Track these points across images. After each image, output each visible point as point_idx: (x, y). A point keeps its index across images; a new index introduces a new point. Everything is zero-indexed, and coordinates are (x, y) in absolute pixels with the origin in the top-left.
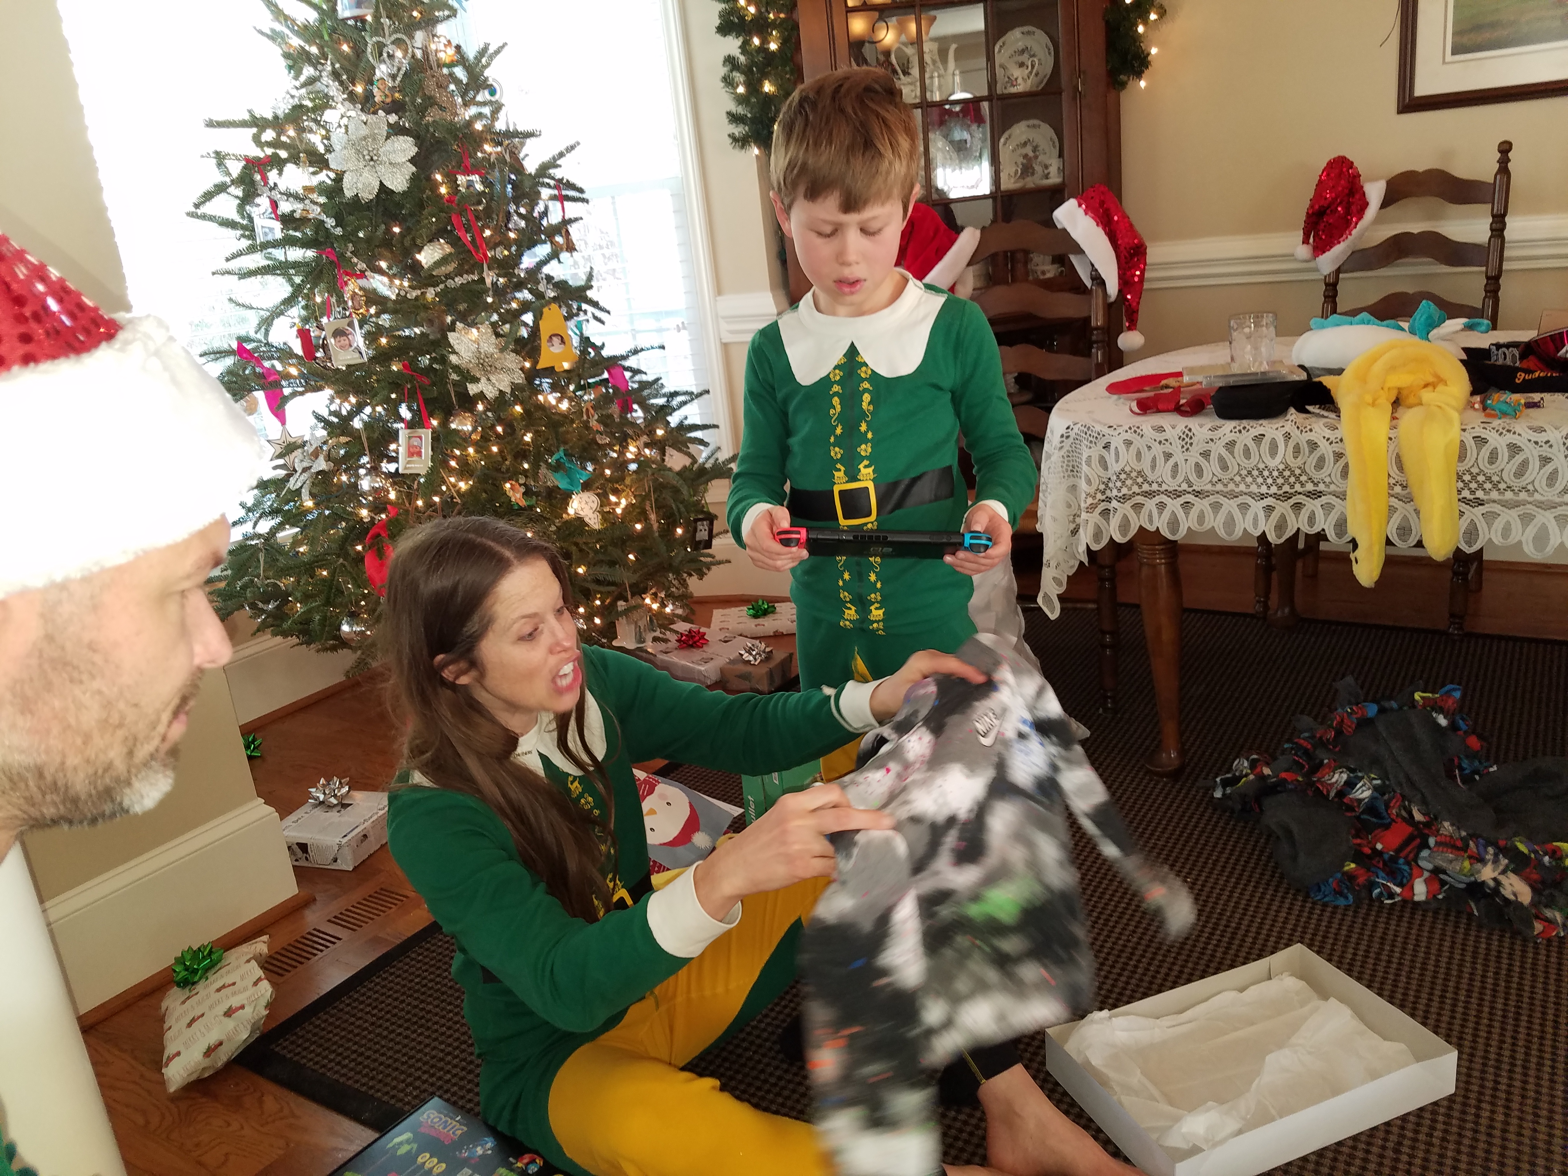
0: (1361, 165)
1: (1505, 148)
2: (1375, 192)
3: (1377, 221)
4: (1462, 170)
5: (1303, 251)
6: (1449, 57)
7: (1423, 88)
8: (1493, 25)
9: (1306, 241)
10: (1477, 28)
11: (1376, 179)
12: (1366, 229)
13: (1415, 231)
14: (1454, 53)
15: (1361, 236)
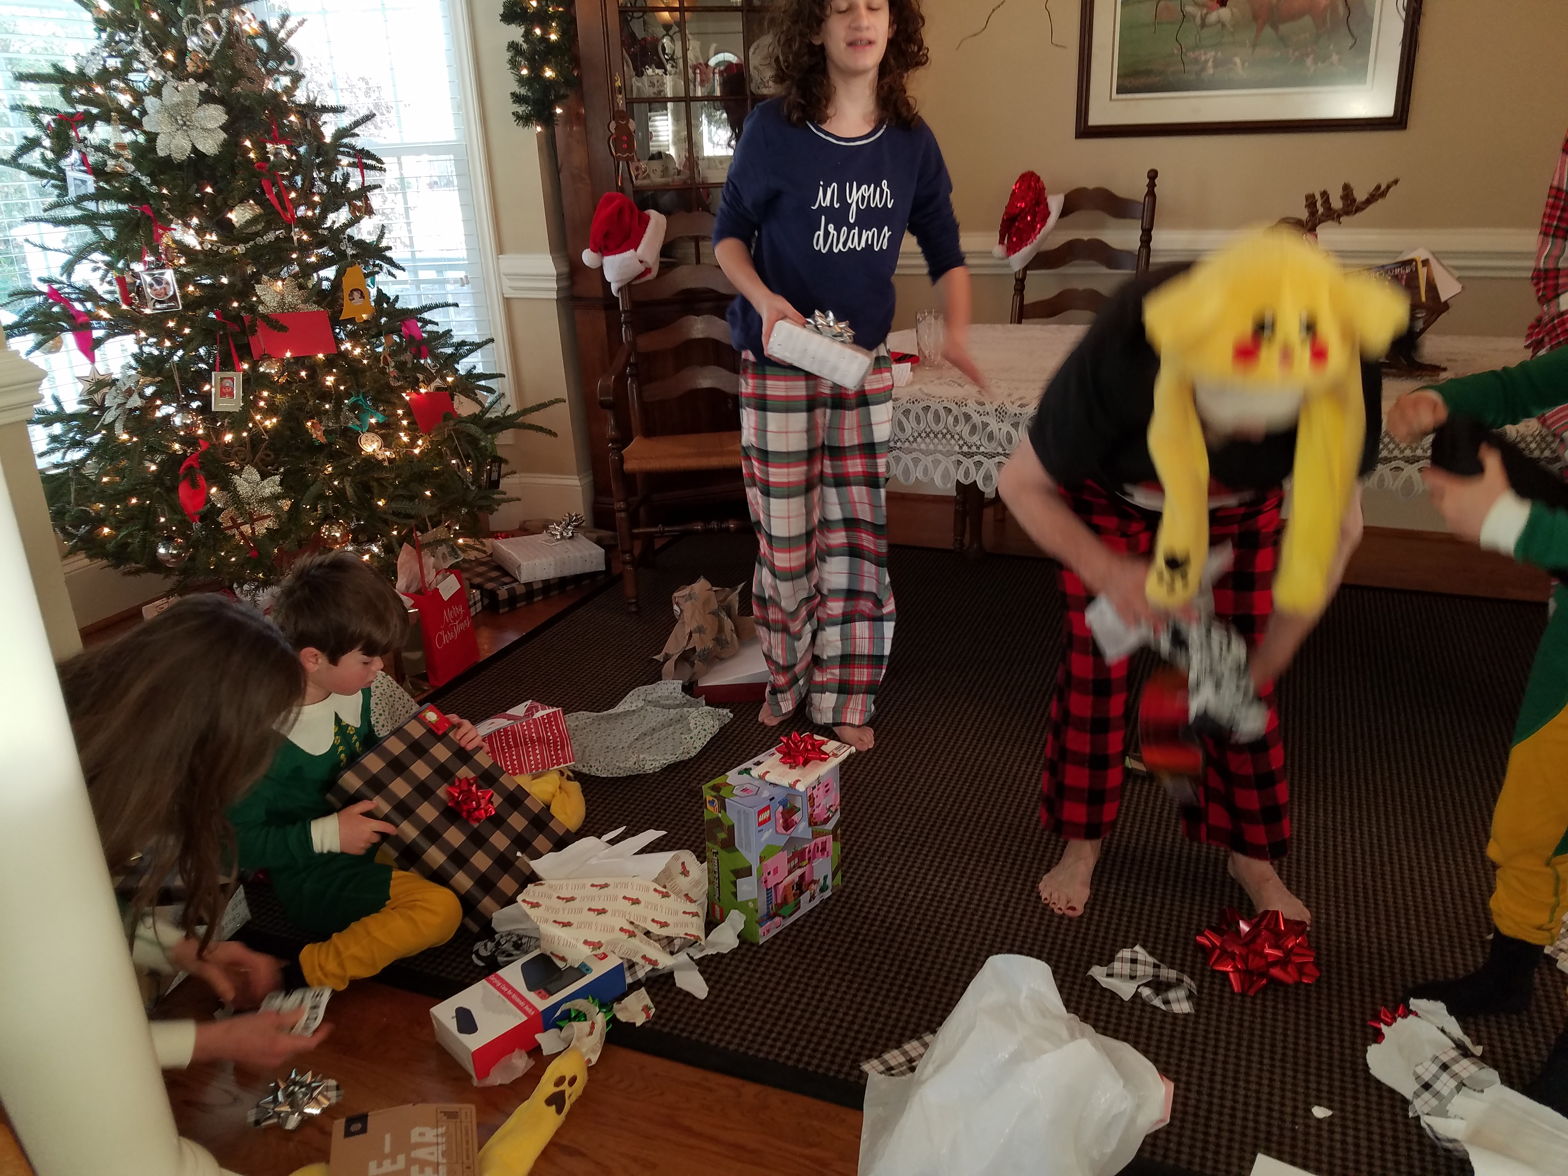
0: (1045, 180)
1: (1153, 175)
2: (1055, 203)
3: (1057, 227)
4: (1121, 190)
5: (999, 250)
6: (1114, 95)
7: (1095, 119)
8: (1148, 73)
9: (1001, 242)
10: (1136, 74)
11: (1056, 192)
12: (1048, 234)
13: (1086, 238)
14: (1119, 91)
15: (1045, 238)
